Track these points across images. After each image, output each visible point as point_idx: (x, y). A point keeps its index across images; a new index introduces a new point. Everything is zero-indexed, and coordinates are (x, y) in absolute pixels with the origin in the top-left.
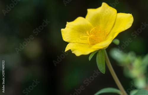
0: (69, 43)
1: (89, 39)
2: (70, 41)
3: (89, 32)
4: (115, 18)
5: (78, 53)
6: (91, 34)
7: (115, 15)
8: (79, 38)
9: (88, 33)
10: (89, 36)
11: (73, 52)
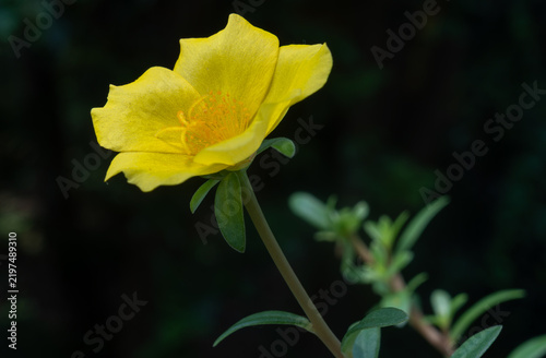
0: (118, 153)
1: (187, 134)
2: (121, 147)
3: (185, 115)
4: (274, 62)
5: (147, 184)
6: (193, 118)
7: (274, 53)
8: (153, 135)
9: (181, 116)
10: (184, 125)
11: (130, 181)
